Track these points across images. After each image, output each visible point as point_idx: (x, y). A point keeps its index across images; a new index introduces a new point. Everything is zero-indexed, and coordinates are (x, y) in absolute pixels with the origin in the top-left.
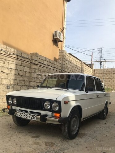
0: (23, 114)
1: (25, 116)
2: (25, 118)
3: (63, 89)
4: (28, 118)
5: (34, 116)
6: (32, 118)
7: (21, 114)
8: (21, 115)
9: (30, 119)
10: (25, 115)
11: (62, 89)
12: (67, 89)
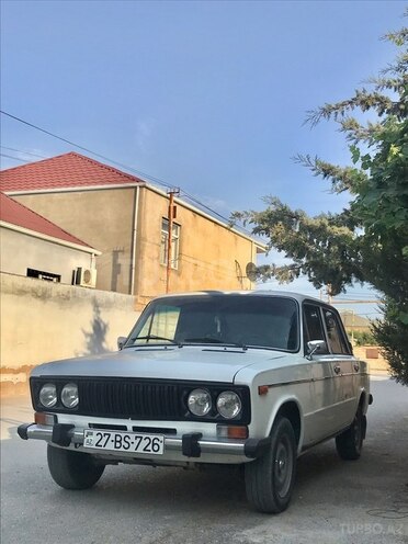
0: (112, 437)
1: (118, 445)
2: (122, 449)
3: (228, 349)
4: (132, 449)
5: (156, 441)
6: (150, 447)
7: (105, 439)
8: (102, 443)
9: (140, 450)
10: (120, 442)
11: (223, 349)
12: (241, 350)
